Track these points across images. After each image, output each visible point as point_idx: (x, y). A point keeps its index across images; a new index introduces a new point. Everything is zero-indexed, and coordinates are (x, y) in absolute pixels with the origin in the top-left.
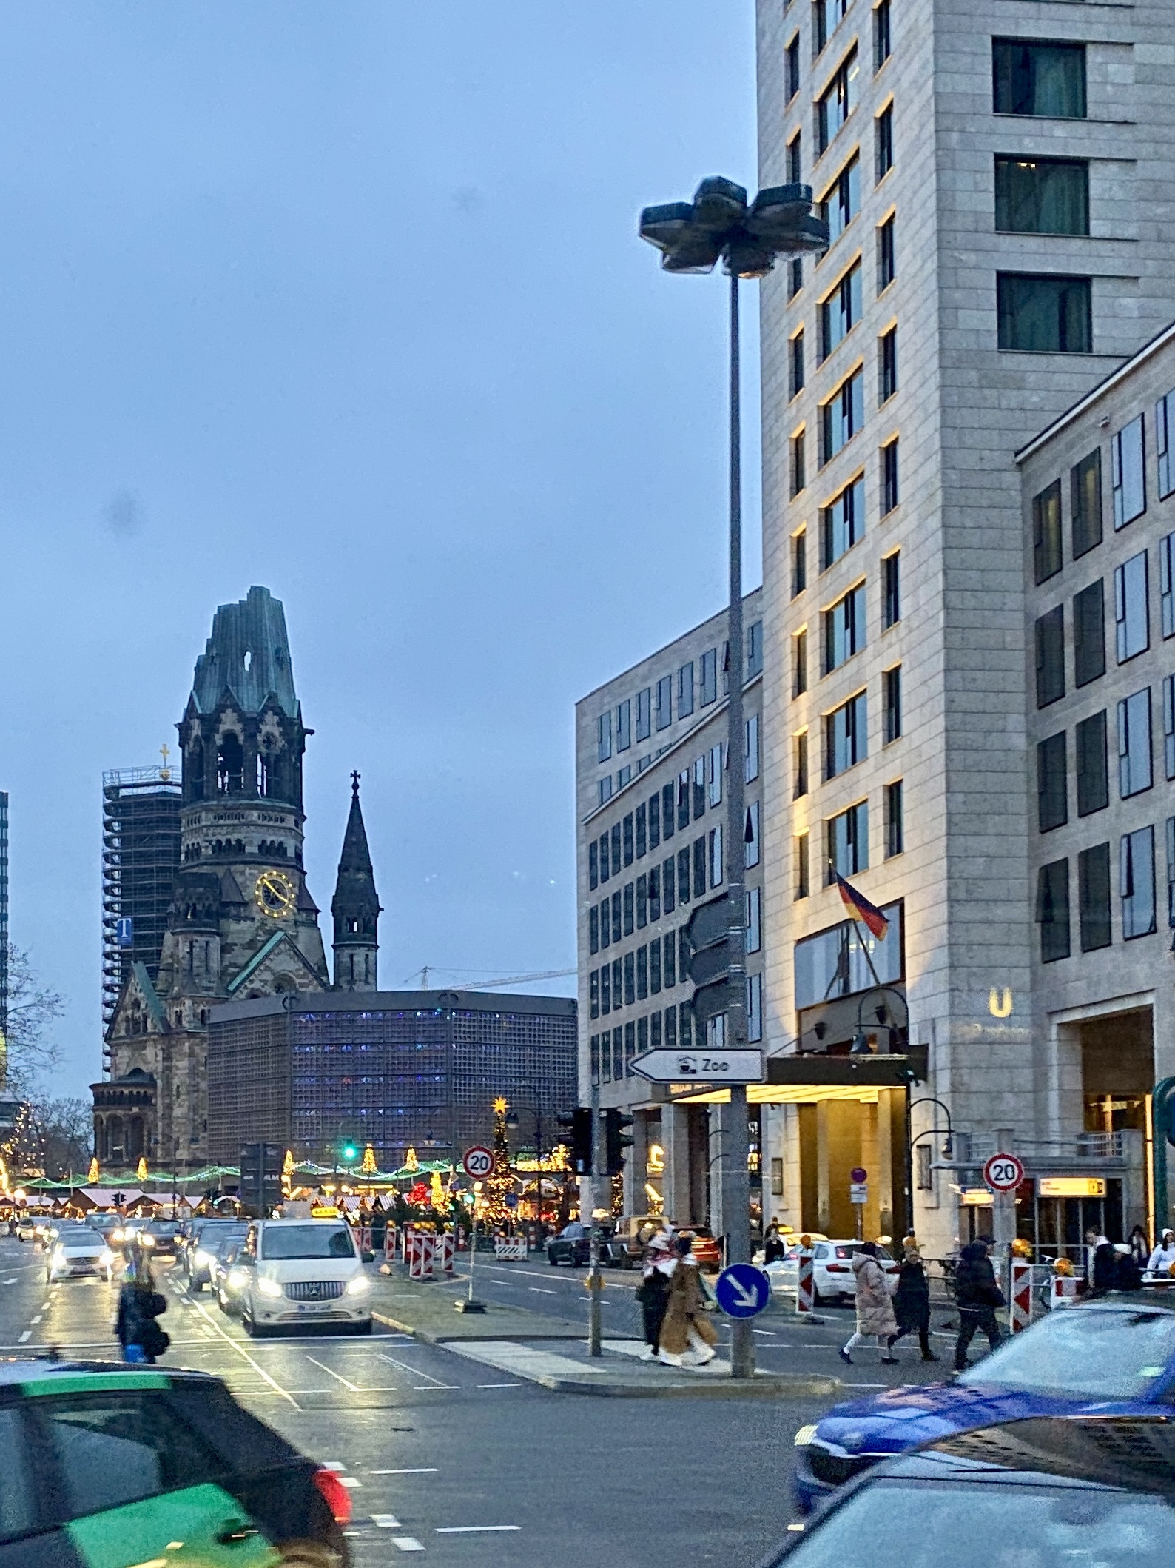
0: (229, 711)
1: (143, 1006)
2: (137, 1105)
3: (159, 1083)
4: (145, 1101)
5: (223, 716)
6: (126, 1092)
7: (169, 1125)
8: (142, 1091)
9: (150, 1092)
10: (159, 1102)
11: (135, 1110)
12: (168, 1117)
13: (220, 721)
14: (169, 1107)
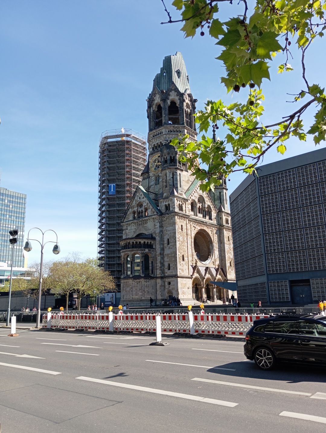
0: (173, 92)
1: (144, 204)
2: (148, 248)
3: (158, 238)
4: (150, 246)
5: (171, 93)
6: (142, 241)
7: (163, 258)
8: (149, 241)
9: (152, 242)
10: (158, 247)
11: (147, 250)
12: (162, 254)
13: (169, 95)
14: (163, 249)
